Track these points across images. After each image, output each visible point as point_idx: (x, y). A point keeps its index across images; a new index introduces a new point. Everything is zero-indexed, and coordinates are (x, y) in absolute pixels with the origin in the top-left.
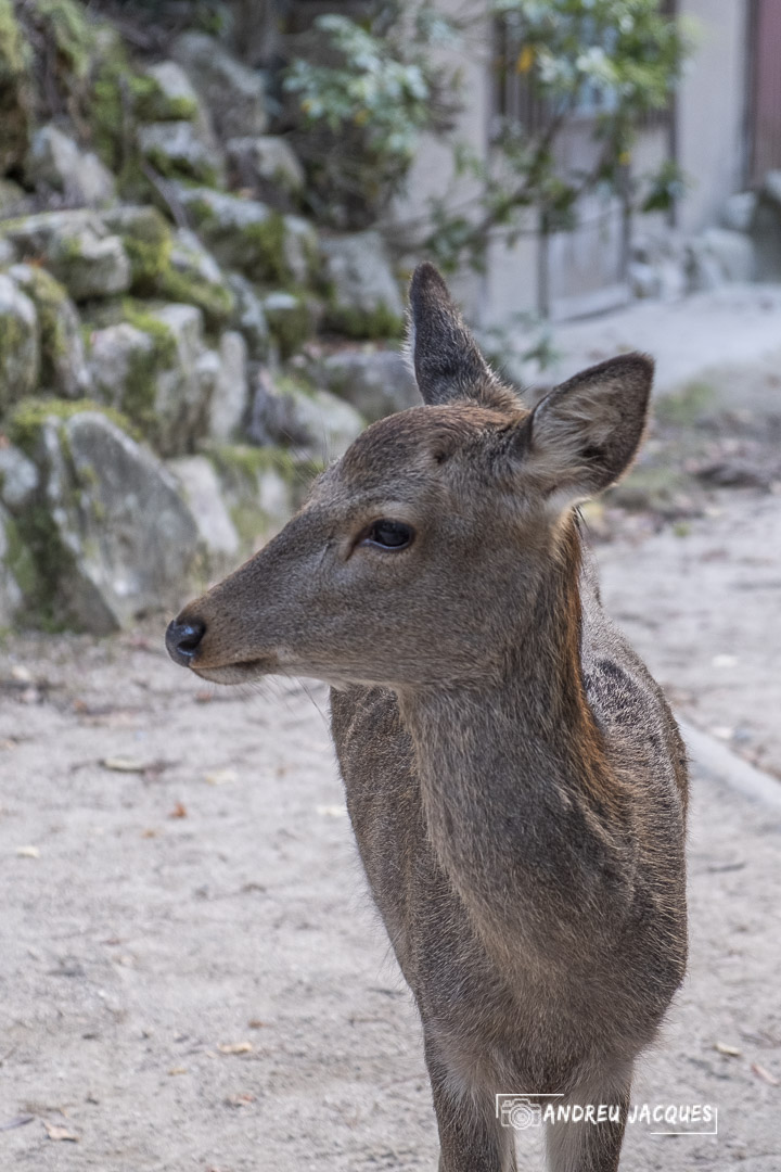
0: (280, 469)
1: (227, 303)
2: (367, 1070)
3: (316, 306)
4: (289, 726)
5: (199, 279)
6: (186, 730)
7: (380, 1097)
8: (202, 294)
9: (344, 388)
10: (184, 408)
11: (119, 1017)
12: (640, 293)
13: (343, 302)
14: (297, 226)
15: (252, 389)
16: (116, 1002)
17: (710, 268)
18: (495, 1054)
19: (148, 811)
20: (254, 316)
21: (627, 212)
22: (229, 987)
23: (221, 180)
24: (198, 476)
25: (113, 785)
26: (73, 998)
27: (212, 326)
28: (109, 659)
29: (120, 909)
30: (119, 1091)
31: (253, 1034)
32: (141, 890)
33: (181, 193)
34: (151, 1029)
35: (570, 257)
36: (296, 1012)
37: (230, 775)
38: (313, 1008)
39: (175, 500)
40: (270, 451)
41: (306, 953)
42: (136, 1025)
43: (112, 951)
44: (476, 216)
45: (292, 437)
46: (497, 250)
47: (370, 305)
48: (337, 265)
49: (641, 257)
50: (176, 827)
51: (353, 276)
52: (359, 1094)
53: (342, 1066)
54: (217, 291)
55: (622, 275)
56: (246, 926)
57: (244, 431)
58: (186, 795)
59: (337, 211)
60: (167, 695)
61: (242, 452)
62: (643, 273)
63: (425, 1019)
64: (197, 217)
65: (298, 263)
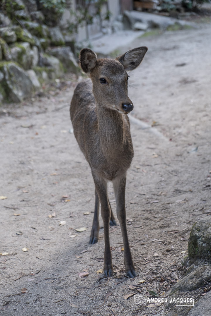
0: (46, 71)
1: (33, 42)
2: (77, 176)
3: (49, 41)
4: (54, 117)
5: (28, 38)
6: (36, 119)
7: (80, 180)
8: (29, 40)
9: (55, 55)
10: (28, 61)
11: (32, 170)
12: (104, 34)
13: (54, 40)
14: (44, 27)
15: (39, 56)
16: (31, 168)
17: (116, 29)
18: (104, 172)
19: (31, 134)
20: (38, 43)
21: (101, 20)
22: (50, 164)
23: (30, 19)
24: (31, 73)
25: (24, 130)
26: (24, 168)
27: (31, 46)
28: (19, 107)
29: (29, 152)
30: (34, 183)
31: (56, 172)
32: (32, 148)
33: (23, 22)
34: (38, 172)
35: (92, 29)
36: (63, 167)
37: (44, 127)
38: (66, 166)
39: (28, 78)
40: (43, 68)
41: (63, 157)
42: (35, 172)
43: (29, 159)
44: (75, 23)
45: (47, 65)
46: (79, 29)
47: (58, 40)
48: (52, 33)
49: (104, 27)
50: (36, 137)
51: (55, 35)
52: (76, 180)
53: (72, 176)
54: (32, 40)
55: (101, 31)
56: (52, 153)
57: (39, 64)
58: (37, 131)
59: (51, 23)
60: (31, 113)
61: (39, 68)
62: (104, 30)
63: (91, 168)
64: (26, 26)
65: (45, 33)
